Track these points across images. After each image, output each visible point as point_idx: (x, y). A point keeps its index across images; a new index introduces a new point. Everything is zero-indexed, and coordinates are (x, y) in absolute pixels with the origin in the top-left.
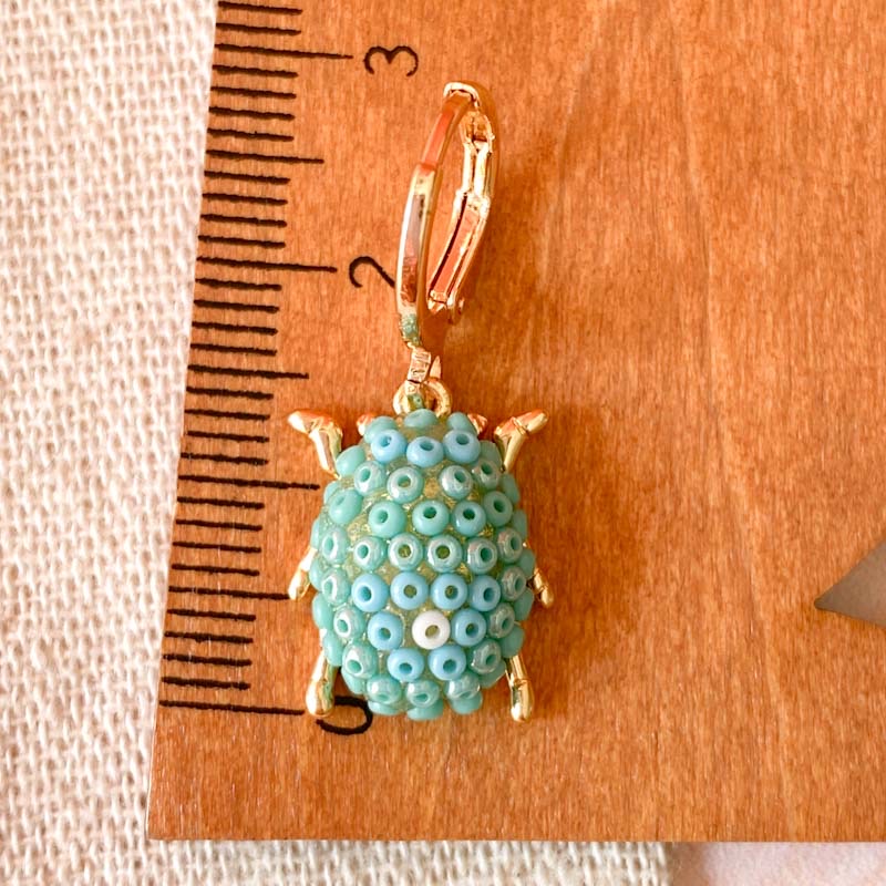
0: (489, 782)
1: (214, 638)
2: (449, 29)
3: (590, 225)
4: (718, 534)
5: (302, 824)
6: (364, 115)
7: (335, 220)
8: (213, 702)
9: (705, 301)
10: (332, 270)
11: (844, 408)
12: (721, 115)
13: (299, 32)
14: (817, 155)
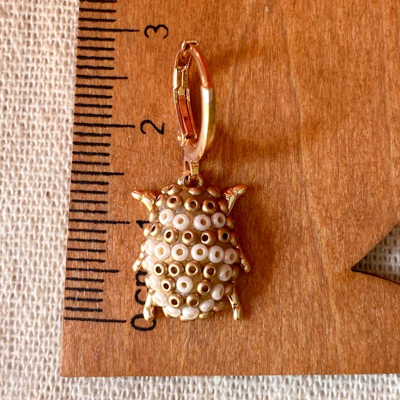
0: (208, 350)
1: (86, 290)
2: (181, 16)
3: (247, 102)
4: (307, 238)
5: (127, 370)
6: (145, 56)
7: (134, 104)
8: (87, 317)
9: (299, 134)
10: (133, 126)
11: (363, 180)
12: (305, 50)
13: (115, 20)
14: (349, 66)
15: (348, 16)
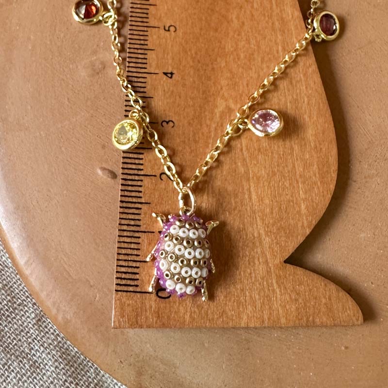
0: (203, 311)
1: (129, 273)
2: (181, 116)
4: (258, 244)
6: (162, 137)
7: (156, 163)
8: (129, 290)
9: (250, 183)
10: (155, 176)
11: (286, 210)
14: (274, 147)
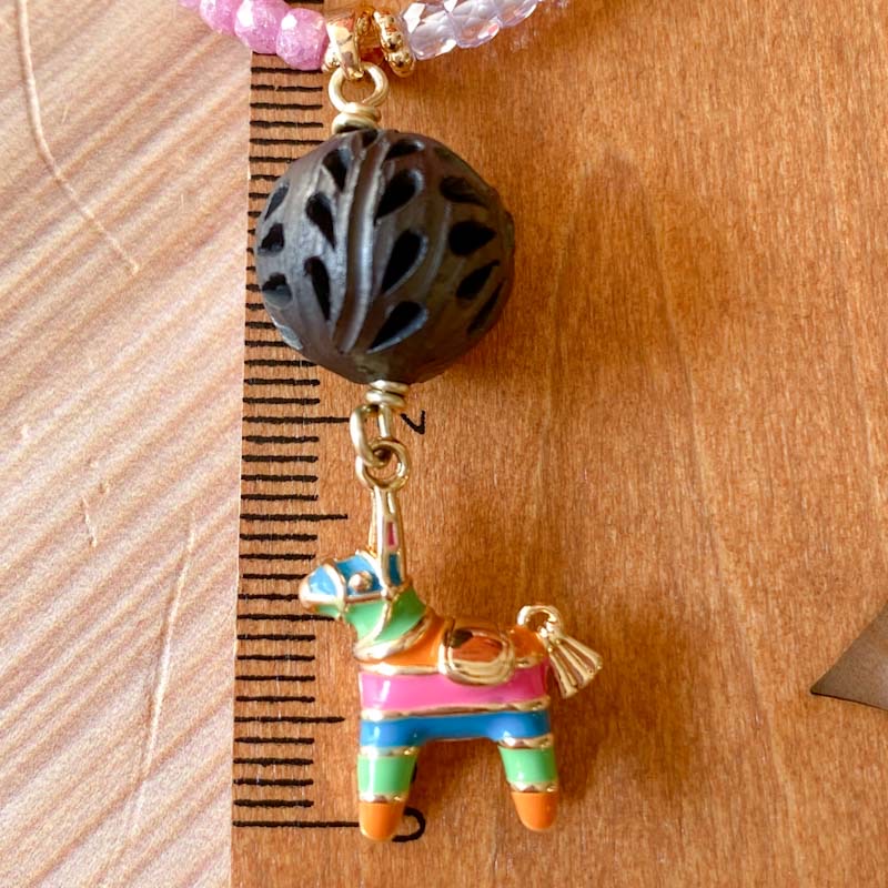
0: (534, 875)
1: (278, 762)
4: (720, 634)
8: (281, 820)
9: (691, 424)
11: (820, 512)
12: (691, 263)
14: (777, 291)
15: (769, 197)
